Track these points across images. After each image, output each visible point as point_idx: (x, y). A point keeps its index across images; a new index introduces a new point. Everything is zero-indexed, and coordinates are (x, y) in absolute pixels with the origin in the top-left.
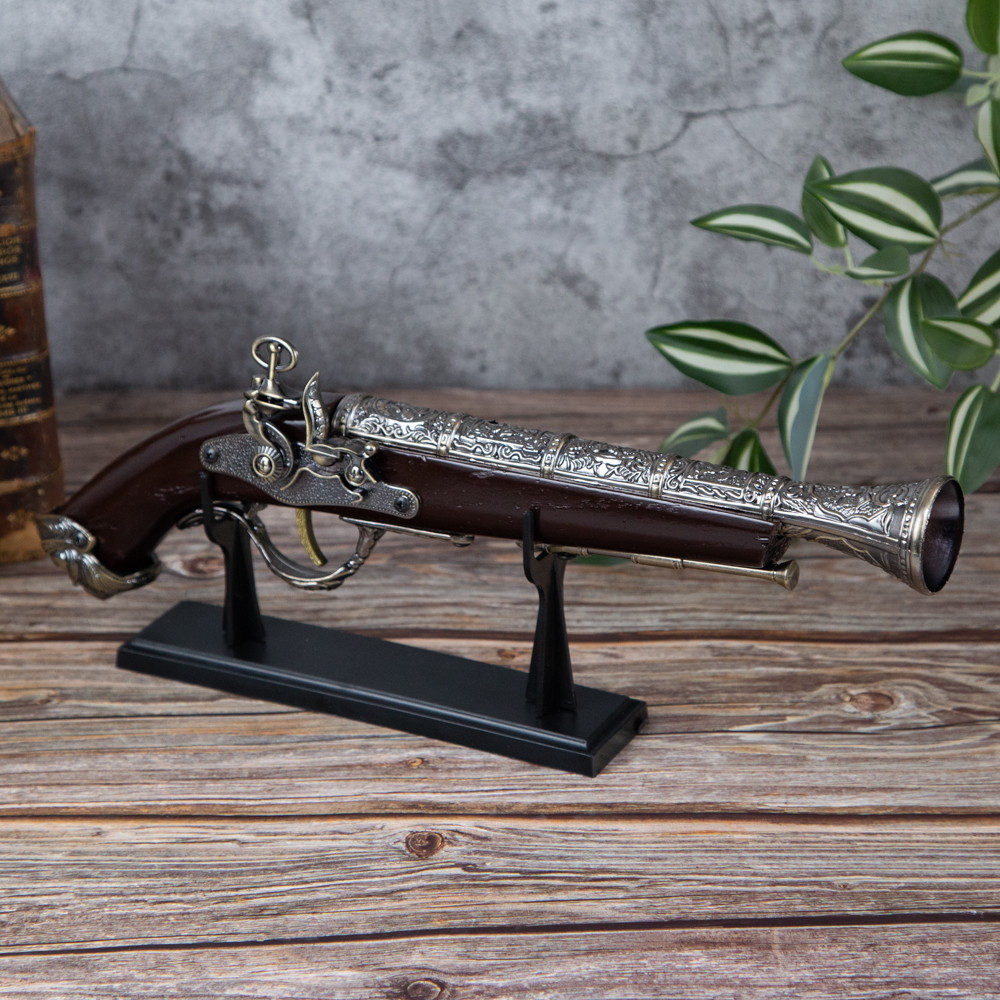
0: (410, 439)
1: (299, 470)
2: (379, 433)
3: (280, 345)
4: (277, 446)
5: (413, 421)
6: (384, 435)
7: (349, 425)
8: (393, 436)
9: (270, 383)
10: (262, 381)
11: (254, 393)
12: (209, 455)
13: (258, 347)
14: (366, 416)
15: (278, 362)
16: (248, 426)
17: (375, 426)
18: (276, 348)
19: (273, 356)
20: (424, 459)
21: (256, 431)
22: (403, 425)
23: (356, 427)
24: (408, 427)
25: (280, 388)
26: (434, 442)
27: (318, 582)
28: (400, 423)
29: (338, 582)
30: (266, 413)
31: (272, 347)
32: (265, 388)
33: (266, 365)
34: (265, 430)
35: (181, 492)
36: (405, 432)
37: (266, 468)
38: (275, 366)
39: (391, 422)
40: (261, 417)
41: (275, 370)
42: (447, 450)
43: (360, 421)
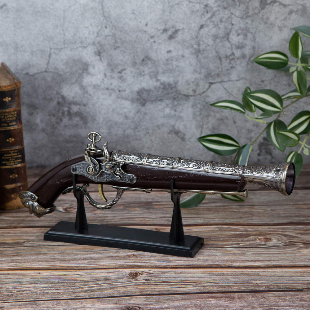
0: (134, 161)
1: (101, 171)
2: (124, 160)
3: (96, 134)
4: (94, 164)
5: (134, 156)
6: (126, 160)
7: (115, 158)
8: (129, 160)
9: (93, 145)
10: (90, 145)
11: (88, 148)
12: (74, 169)
13: (89, 135)
14: (120, 155)
15: (95, 139)
16: (86, 159)
17: (123, 158)
18: (95, 135)
19: (94, 137)
20: (138, 166)
21: (88, 160)
22: (132, 157)
23: (118, 158)
24: (133, 157)
25: (95, 147)
26: (141, 161)
27: (105, 206)
28: (131, 157)
29: (111, 206)
30: (91, 154)
31: (94, 135)
32: (91, 147)
33: (92, 141)
34: (91, 159)
35: (64, 181)
36: (132, 159)
37: (91, 171)
38: (94, 141)
39: (128, 156)
40: (90, 156)
41: (94, 142)
42: (145, 163)
43: (119, 157)
